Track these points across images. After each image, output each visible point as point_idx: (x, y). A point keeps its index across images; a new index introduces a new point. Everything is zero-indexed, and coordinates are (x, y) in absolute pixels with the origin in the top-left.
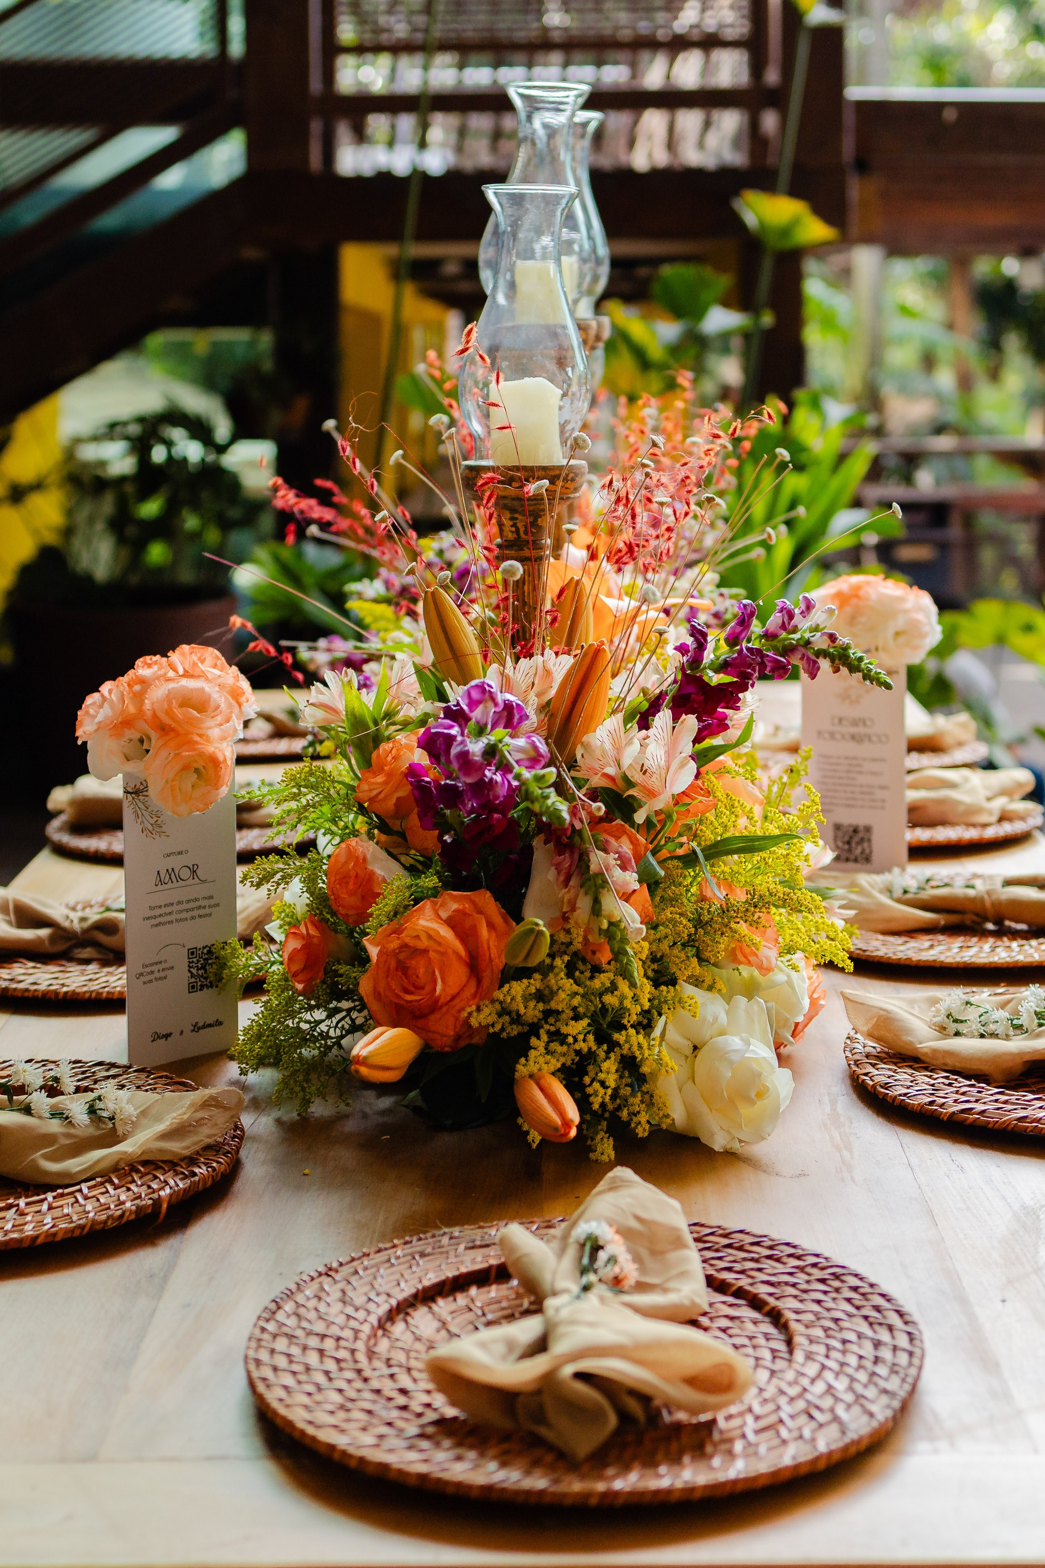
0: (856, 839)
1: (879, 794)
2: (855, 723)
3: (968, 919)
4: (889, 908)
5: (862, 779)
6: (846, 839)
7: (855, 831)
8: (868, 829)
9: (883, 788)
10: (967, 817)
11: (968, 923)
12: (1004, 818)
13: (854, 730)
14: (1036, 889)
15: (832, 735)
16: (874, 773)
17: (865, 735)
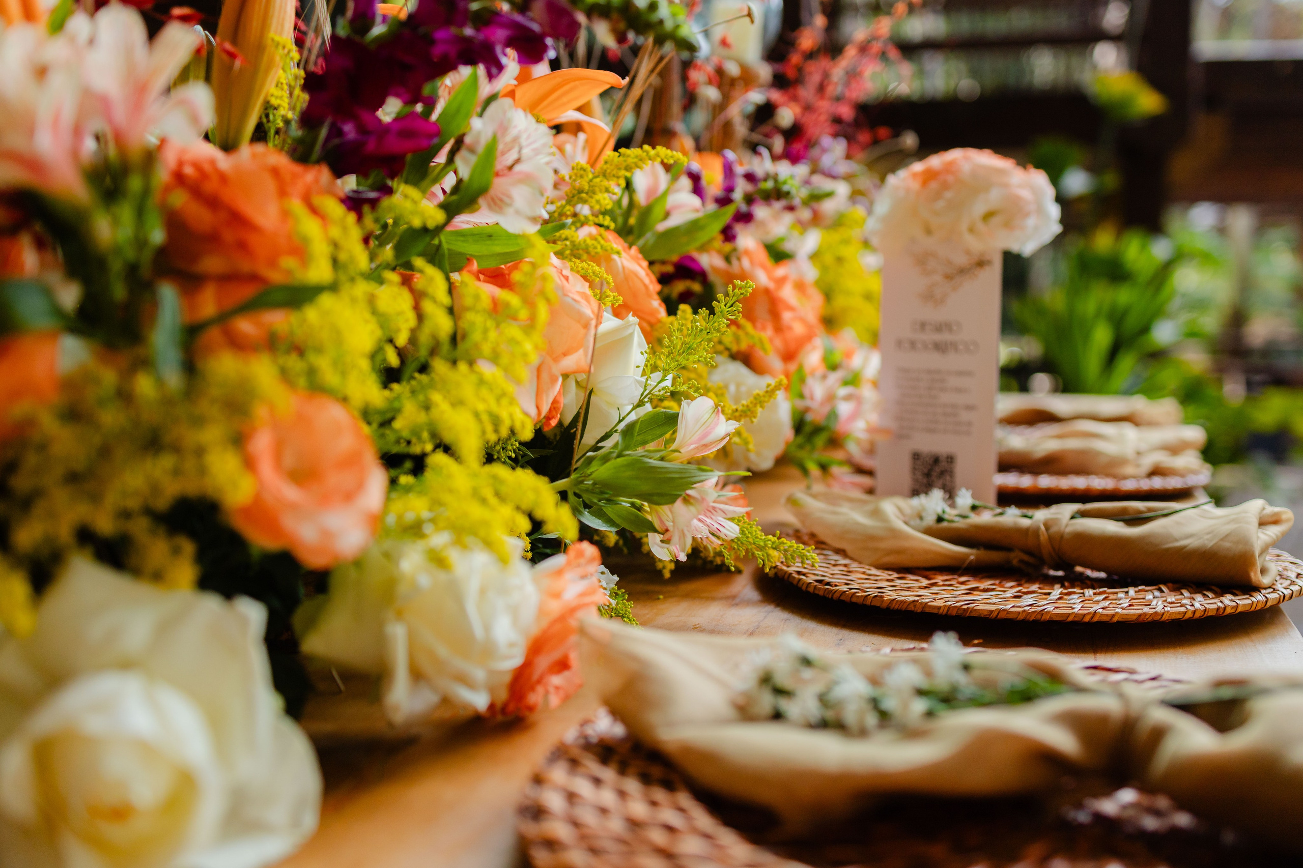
0: (937, 469)
1: (965, 416)
2: (939, 328)
3: (1015, 558)
4: (907, 537)
5: (946, 398)
6: (926, 471)
7: (936, 460)
8: (951, 459)
9: (970, 408)
10: (1110, 467)
11: (1015, 562)
12: (1156, 472)
13: (938, 337)
14: (1121, 524)
15: (913, 344)
16: (959, 390)
17: (951, 344)
